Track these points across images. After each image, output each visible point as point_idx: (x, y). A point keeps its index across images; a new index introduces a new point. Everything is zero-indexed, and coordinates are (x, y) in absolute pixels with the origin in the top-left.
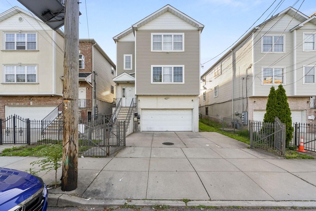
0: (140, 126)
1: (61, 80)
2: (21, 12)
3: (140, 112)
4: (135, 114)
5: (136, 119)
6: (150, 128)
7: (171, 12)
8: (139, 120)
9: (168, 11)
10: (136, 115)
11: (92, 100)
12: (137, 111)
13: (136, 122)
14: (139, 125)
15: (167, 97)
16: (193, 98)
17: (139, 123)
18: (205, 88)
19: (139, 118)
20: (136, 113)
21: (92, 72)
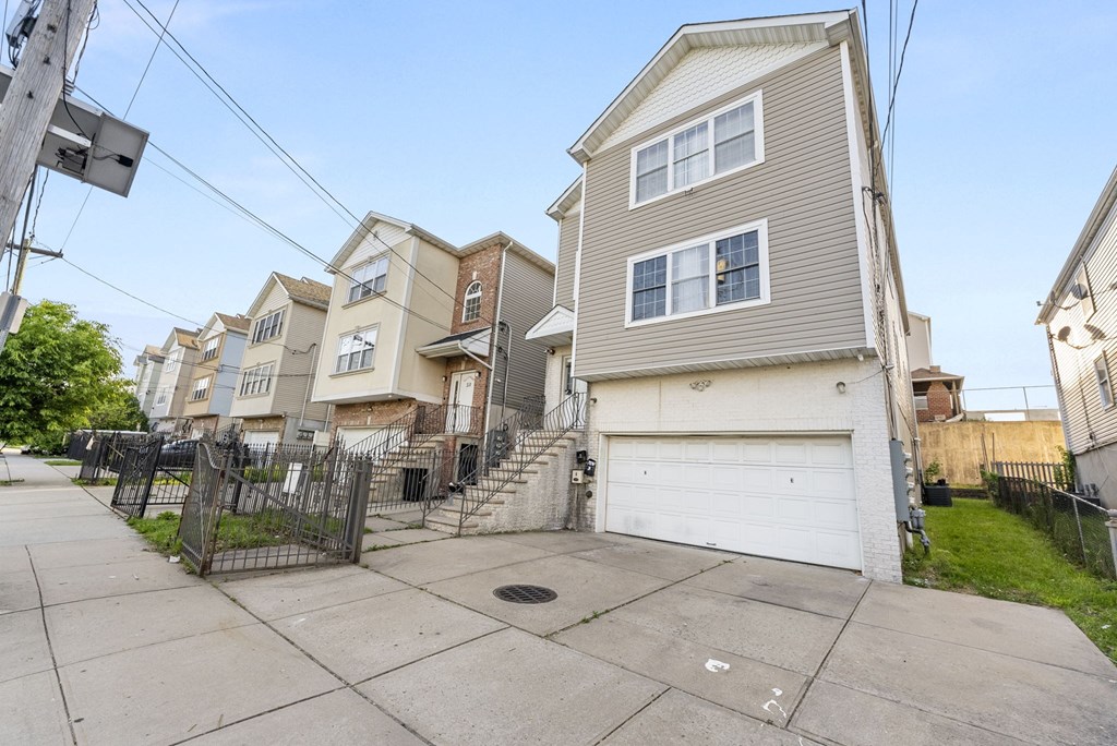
0: (593, 508)
1: (417, 356)
2: (378, 220)
3: (597, 449)
4: (578, 453)
5: (579, 475)
6: (638, 523)
7: (702, 47)
8: (590, 478)
9: (691, 48)
10: (582, 458)
11: (485, 408)
12: (587, 441)
13: (581, 488)
14: (589, 503)
15: (700, 375)
16: (845, 374)
17: (590, 495)
18: (1098, 334)
19: (589, 473)
20: (582, 449)
21: (494, 325)
